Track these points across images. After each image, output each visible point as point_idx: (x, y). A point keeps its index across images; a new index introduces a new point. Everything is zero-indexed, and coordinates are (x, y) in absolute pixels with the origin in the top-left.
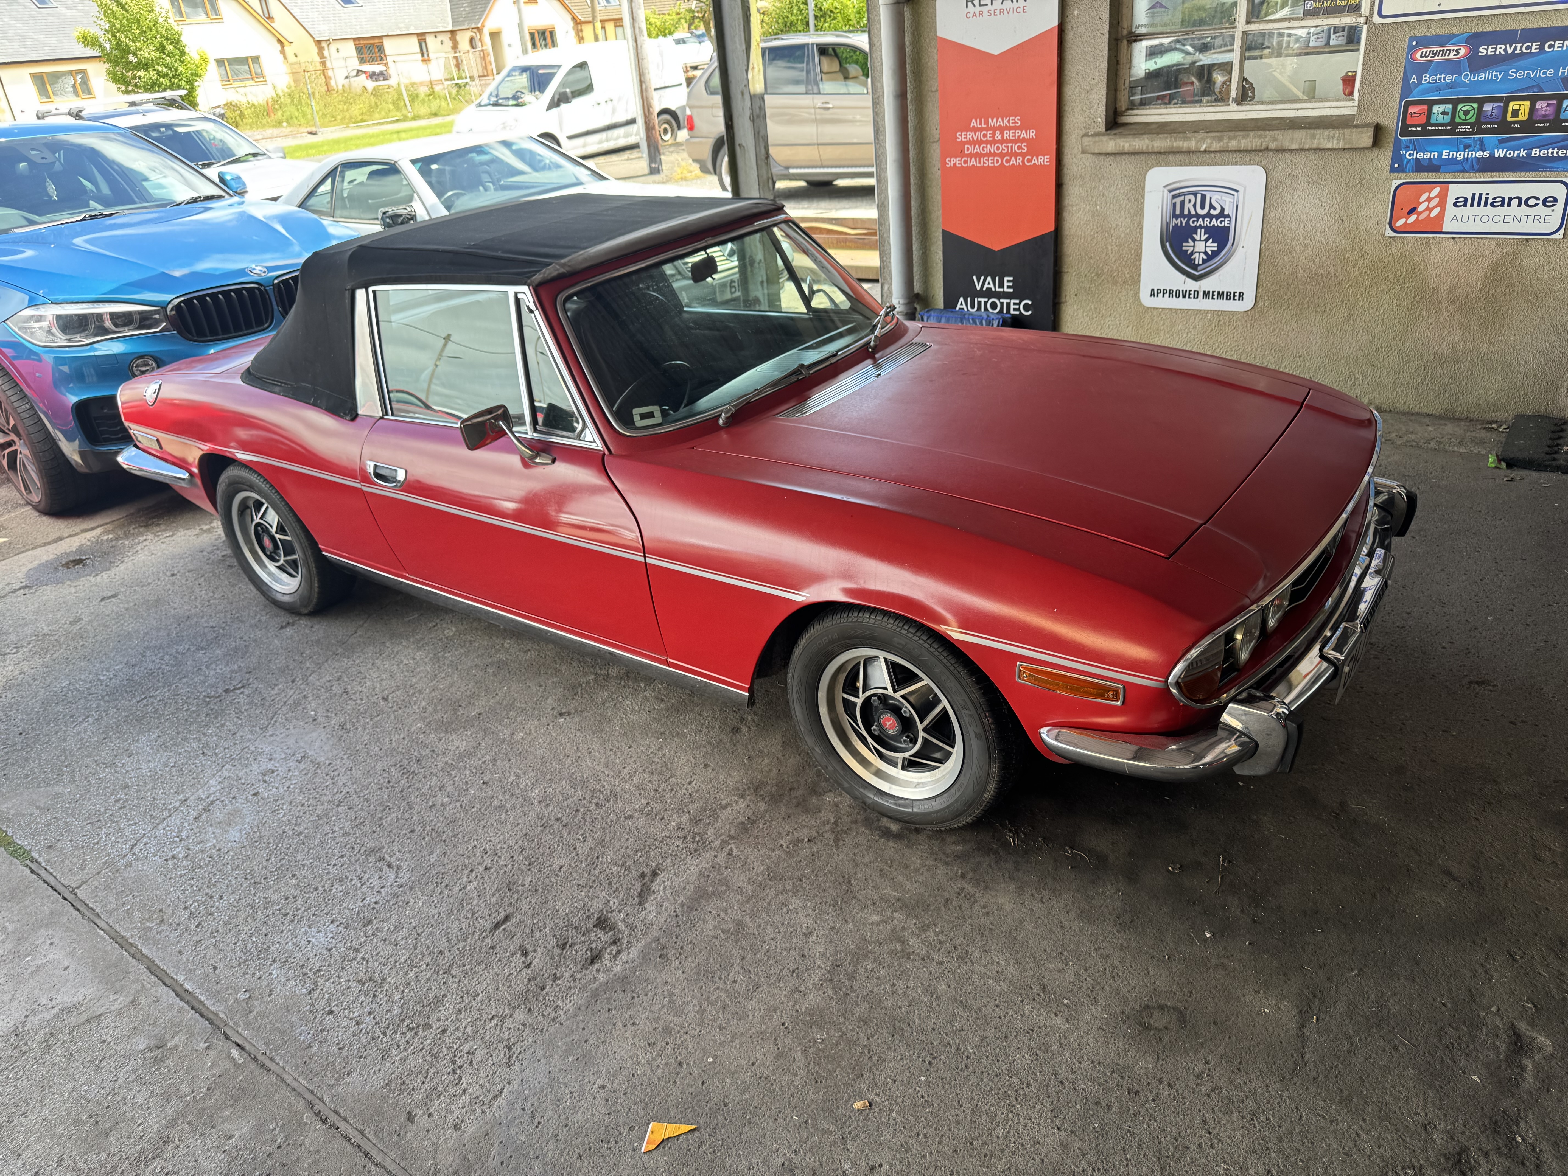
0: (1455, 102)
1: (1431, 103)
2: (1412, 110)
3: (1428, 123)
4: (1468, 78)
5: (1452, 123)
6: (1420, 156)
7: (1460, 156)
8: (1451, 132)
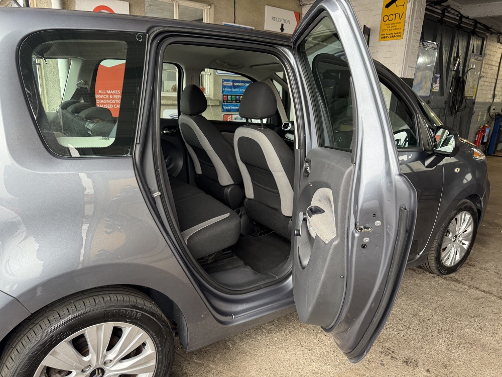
0: (232, 95)
1: (227, 95)
2: (224, 97)
3: (227, 100)
4: (233, 90)
5: (232, 100)
6: (227, 108)
7: (234, 108)
8: (232, 102)
